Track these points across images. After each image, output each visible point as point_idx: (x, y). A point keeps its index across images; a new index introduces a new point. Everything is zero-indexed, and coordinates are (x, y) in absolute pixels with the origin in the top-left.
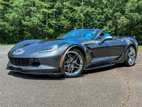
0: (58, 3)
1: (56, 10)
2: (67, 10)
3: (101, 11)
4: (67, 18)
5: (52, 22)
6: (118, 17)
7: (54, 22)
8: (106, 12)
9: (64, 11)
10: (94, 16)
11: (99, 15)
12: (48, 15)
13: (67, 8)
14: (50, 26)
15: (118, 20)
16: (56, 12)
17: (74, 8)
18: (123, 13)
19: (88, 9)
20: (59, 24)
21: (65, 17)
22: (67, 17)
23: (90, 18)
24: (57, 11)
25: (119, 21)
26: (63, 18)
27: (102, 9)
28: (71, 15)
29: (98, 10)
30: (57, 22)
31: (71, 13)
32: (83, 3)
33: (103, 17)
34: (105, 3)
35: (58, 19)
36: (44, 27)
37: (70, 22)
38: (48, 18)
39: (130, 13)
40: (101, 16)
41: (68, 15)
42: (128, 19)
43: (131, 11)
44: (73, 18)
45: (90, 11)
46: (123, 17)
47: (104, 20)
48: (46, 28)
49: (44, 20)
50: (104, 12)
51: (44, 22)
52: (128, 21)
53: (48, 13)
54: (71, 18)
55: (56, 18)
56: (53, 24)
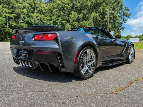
0: (18, 10)
2: (24, 16)
3: (50, 18)
4: (25, 22)
5: (13, 24)
6: (64, 24)
7: (15, 24)
8: (53, 19)
9: (22, 16)
10: (45, 21)
12: (8, 18)
13: (24, 14)
14: (11, 27)
15: (65, 26)
16: (15, 16)
17: (30, 14)
18: (68, 21)
19: (41, 16)
20: (18, 26)
21: (23, 20)
22: (24, 20)
23: (42, 22)
24: (17, 16)
25: (66, 27)
26: (21, 21)
27: (50, 17)
28: (28, 20)
29: (48, 18)
30: (17, 24)
31: (28, 17)
32: (36, 11)
33: (51, 22)
34: (55, 13)
35: (17, 22)
37: (27, 24)
38: (9, 20)
39: (73, 22)
40: (50, 21)
41: (25, 19)
43: (74, 21)
44: (29, 22)
45: (43, 17)
46: (68, 24)
47: (53, 24)
48: (7, 28)
49: (5, 22)
50: (52, 19)
51: (6, 24)
52: (72, 27)
53: (8, 17)
54: (28, 22)
55: (16, 21)
56: (13, 26)
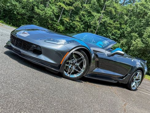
0: (78, 2)
1: (73, 8)
2: (84, 13)
3: (119, 26)
4: (82, 21)
5: (65, 19)
6: (134, 38)
7: (68, 20)
8: (123, 28)
9: (82, 13)
10: (110, 28)
11: (115, 29)
12: (63, 11)
13: (86, 11)
14: (62, 23)
15: (133, 41)
16: (73, 10)
18: (141, 35)
19: (106, 19)
20: (71, 24)
21: (80, 18)
22: (82, 19)
23: (105, 28)
24: (75, 10)
25: (134, 43)
26: (78, 19)
27: (121, 24)
28: (87, 20)
29: (116, 24)
30: (71, 21)
31: (88, 17)
32: (103, 11)
33: (119, 32)
35: (72, 18)
36: (55, 21)
38: (63, 13)
39: (148, 39)
40: (117, 31)
41: (84, 18)
42: (144, 43)
44: (88, 22)
45: (108, 22)
46: (139, 39)
47: (119, 36)
48: (57, 23)
49: (57, 14)
50: (122, 28)
51: (57, 17)
52: (143, 46)
53: (64, 9)
54: (86, 22)
55: (71, 17)
56: (66, 22)
